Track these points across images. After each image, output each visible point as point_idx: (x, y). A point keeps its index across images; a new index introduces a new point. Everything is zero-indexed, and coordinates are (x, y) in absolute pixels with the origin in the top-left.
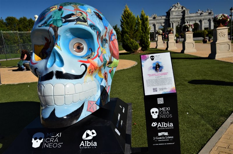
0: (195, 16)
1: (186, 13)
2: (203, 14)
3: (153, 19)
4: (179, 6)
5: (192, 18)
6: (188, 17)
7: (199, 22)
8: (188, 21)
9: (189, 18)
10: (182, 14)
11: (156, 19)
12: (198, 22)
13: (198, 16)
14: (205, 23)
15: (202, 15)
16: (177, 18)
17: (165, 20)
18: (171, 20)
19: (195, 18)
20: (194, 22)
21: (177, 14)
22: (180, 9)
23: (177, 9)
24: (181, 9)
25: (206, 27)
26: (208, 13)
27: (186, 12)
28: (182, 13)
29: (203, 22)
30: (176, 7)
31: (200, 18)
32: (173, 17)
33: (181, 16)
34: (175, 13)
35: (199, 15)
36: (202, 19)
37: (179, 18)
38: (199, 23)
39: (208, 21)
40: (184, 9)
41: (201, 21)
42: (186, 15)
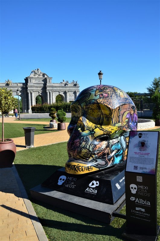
0: (59, 87)
1: (48, 82)
2: (68, 85)
3: (6, 85)
4: (39, 72)
5: (55, 89)
6: (50, 86)
7: (64, 93)
8: (50, 92)
9: (51, 88)
10: (43, 83)
11: (10, 85)
12: (62, 94)
13: (62, 87)
14: (70, 96)
15: (66, 86)
16: (37, 87)
17: (22, 88)
18: (28, 88)
19: (59, 89)
20: (57, 94)
21: (37, 82)
22: (40, 77)
23: (37, 76)
24: (42, 77)
25: (72, 100)
26: (73, 85)
27: (48, 80)
28: (42, 81)
29: (68, 94)
30: (36, 73)
31: (65, 89)
32: (32, 85)
33: (42, 85)
34: (34, 80)
35: (63, 85)
36: (66, 90)
37: (40, 87)
38: (64, 95)
39: (74, 93)
40: (46, 76)
41: (65, 93)
42: (48, 84)
